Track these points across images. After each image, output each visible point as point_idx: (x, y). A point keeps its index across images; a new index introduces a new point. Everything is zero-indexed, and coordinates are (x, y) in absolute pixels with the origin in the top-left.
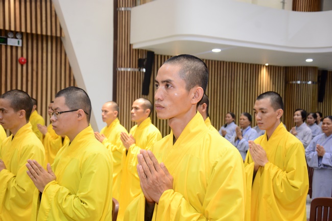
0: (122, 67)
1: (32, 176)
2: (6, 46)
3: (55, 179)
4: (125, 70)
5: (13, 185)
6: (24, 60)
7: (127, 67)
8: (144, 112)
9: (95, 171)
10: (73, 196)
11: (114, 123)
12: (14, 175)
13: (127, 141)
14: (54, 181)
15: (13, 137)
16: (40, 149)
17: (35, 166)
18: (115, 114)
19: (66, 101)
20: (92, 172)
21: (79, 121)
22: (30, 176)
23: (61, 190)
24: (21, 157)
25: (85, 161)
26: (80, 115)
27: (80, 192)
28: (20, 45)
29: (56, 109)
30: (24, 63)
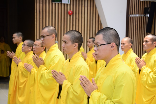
0: (132, 14)
1: (83, 86)
2: (61, 4)
3: (97, 89)
4: (135, 16)
5: (71, 90)
6: (71, 12)
7: (136, 14)
8: (152, 44)
9: (124, 85)
10: (109, 101)
11: (129, 51)
12: (71, 84)
13: (140, 64)
14: (97, 90)
15: (70, 60)
16: (87, 68)
17: (85, 80)
18: (130, 45)
19: (104, 38)
20: (122, 86)
21: (112, 50)
22: (82, 86)
23: (101, 96)
24: (75, 73)
25: (117, 77)
26: (112, 46)
27: (114, 98)
28: (69, 3)
29: (96, 43)
30: (71, 14)
